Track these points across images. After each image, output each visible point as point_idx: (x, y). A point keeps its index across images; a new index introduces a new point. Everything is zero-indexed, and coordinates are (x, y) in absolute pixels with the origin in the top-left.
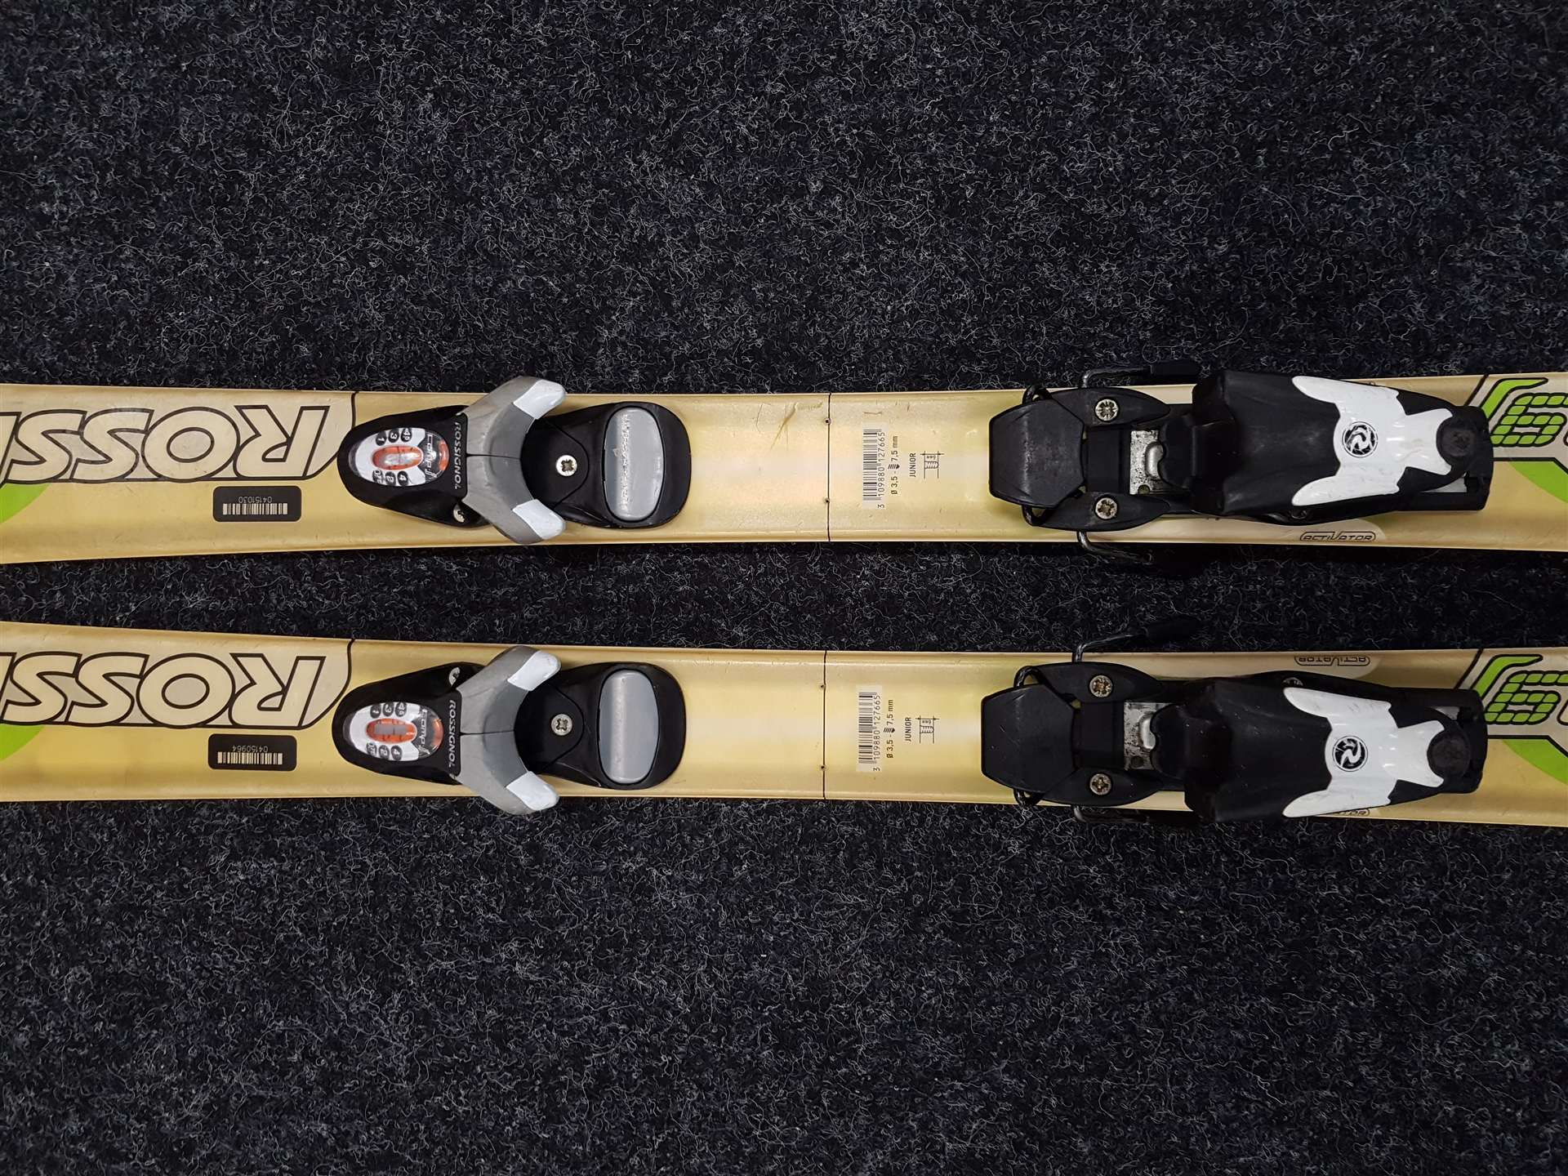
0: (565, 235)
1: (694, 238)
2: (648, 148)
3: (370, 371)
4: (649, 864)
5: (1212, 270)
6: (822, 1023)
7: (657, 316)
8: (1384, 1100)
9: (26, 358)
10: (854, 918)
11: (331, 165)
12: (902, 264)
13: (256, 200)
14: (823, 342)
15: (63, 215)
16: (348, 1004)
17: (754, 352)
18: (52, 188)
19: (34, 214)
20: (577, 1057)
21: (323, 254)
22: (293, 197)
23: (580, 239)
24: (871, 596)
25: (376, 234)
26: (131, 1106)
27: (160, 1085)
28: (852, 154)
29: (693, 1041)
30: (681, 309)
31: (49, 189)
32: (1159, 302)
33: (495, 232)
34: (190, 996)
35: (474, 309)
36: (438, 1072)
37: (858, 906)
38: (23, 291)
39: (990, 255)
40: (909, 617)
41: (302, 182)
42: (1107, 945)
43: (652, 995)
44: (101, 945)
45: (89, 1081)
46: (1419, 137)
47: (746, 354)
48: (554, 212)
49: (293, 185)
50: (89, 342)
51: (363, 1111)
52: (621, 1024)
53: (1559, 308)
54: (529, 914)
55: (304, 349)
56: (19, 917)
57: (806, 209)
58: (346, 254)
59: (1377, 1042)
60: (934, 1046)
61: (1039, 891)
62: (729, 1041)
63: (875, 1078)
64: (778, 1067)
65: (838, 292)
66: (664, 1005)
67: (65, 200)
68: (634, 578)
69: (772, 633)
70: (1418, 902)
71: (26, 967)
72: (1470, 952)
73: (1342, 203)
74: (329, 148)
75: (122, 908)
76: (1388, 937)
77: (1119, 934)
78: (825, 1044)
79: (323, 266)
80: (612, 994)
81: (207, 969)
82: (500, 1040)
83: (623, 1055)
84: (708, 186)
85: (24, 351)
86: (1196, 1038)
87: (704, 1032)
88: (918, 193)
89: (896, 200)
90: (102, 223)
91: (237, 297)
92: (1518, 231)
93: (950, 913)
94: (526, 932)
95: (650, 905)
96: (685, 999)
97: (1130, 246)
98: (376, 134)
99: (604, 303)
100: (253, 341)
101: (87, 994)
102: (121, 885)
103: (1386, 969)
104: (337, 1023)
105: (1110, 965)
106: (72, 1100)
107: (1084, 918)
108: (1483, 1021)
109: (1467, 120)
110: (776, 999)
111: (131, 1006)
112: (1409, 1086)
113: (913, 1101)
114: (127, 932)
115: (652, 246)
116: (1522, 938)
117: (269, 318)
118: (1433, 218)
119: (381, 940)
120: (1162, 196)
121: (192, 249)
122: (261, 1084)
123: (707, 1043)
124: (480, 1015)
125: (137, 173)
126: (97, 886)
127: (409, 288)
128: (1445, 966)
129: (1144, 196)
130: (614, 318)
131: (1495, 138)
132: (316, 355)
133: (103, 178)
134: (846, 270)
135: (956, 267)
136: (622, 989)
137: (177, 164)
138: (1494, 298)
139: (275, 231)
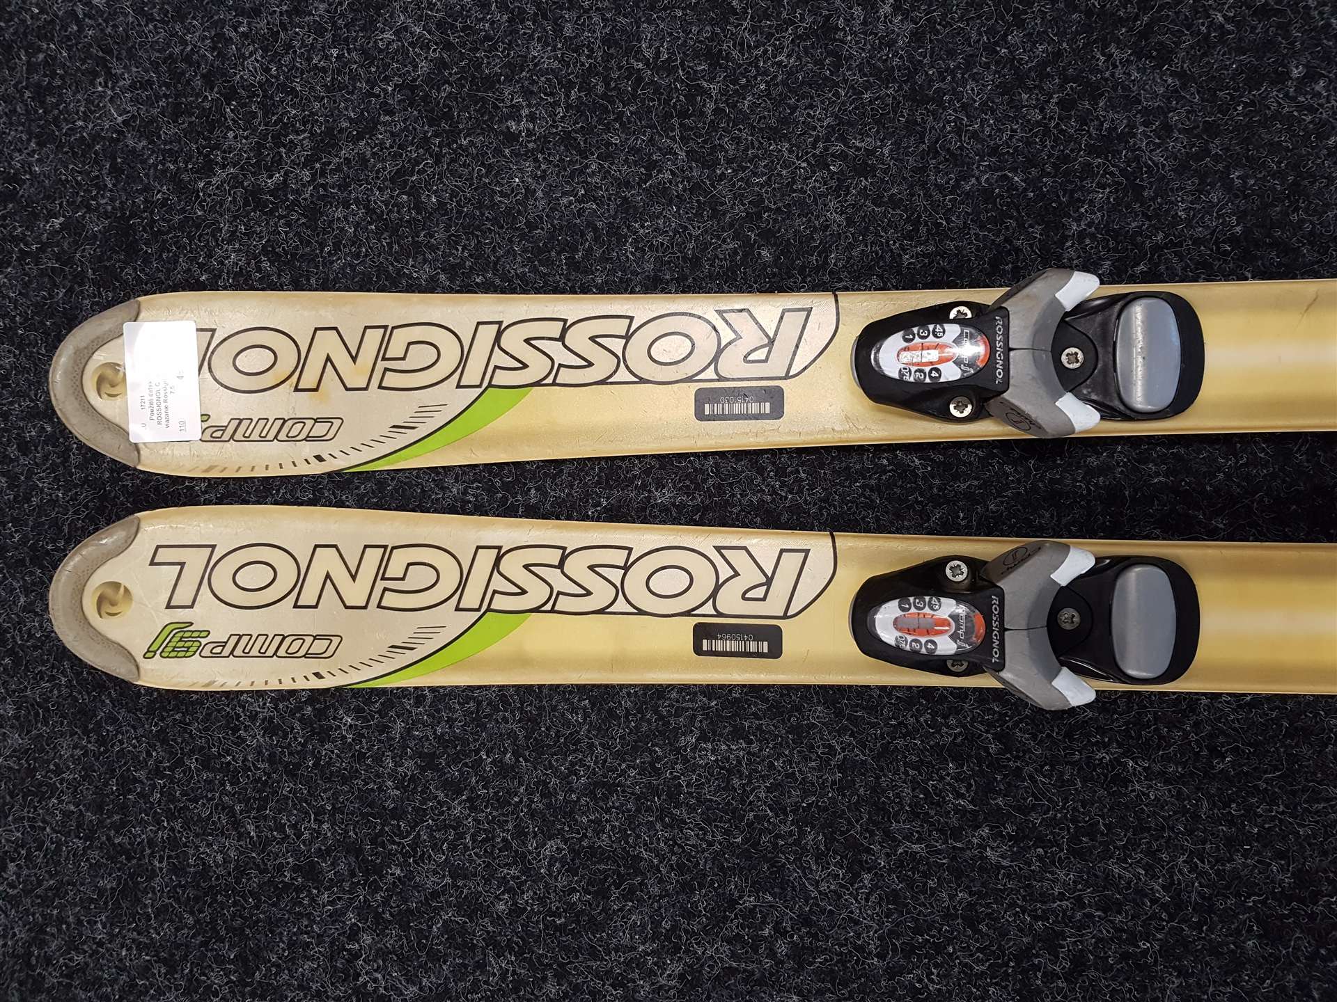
0: (1030, 130)
1: (1167, 129)
2: (1118, 41)
3: (831, 273)
4: (1124, 755)
6: (1311, 915)
7: (1128, 206)
9: (498, 270)
11: (790, 74)
13: (717, 111)
14: (1308, 227)
15: (530, 133)
16: (817, 882)
17: (1234, 240)
18: (518, 107)
19: (502, 133)
20: (1051, 941)
21: (784, 162)
22: (753, 106)
23: (1047, 132)
25: (837, 139)
26: (607, 972)
27: (632, 954)
29: (1172, 928)
31: (516, 108)
33: (958, 131)
34: (664, 871)
35: (936, 206)
36: (909, 950)
38: (493, 206)
41: (762, 91)
43: (1129, 883)
44: (577, 820)
45: (566, 948)
47: (1224, 242)
48: (1018, 108)
49: (754, 95)
50: (559, 253)
51: (833, 985)
52: (1097, 910)
54: (1000, 801)
55: (765, 253)
56: (498, 792)
57: (1286, 95)
58: (806, 160)
62: (1211, 930)
64: (1263, 957)
66: (1141, 893)
67: (532, 118)
68: (1104, 470)
69: (1255, 525)
71: (504, 840)
74: (789, 56)
75: (596, 784)
78: (1312, 936)
79: (784, 172)
80: (1087, 881)
81: (680, 846)
82: (972, 922)
83: (1099, 940)
84: (1181, 75)
85: (495, 263)
87: (1184, 920)
90: (567, 139)
91: (699, 207)
94: (996, 818)
95: (1126, 795)
96: (1164, 887)
98: (836, 40)
99: (1071, 197)
100: (715, 249)
101: (563, 866)
102: (596, 763)
104: (807, 901)
106: (551, 965)
110: (1261, 890)
111: (606, 879)
114: (602, 808)
115: (1123, 138)
117: (731, 225)
119: (850, 823)
121: (656, 161)
122: (733, 955)
123: (1188, 931)
124: (952, 897)
125: (600, 89)
126: (572, 764)
127: (870, 190)
130: (1083, 210)
132: (777, 259)
133: (567, 96)
136: (1097, 876)
137: (639, 80)
139: (737, 140)
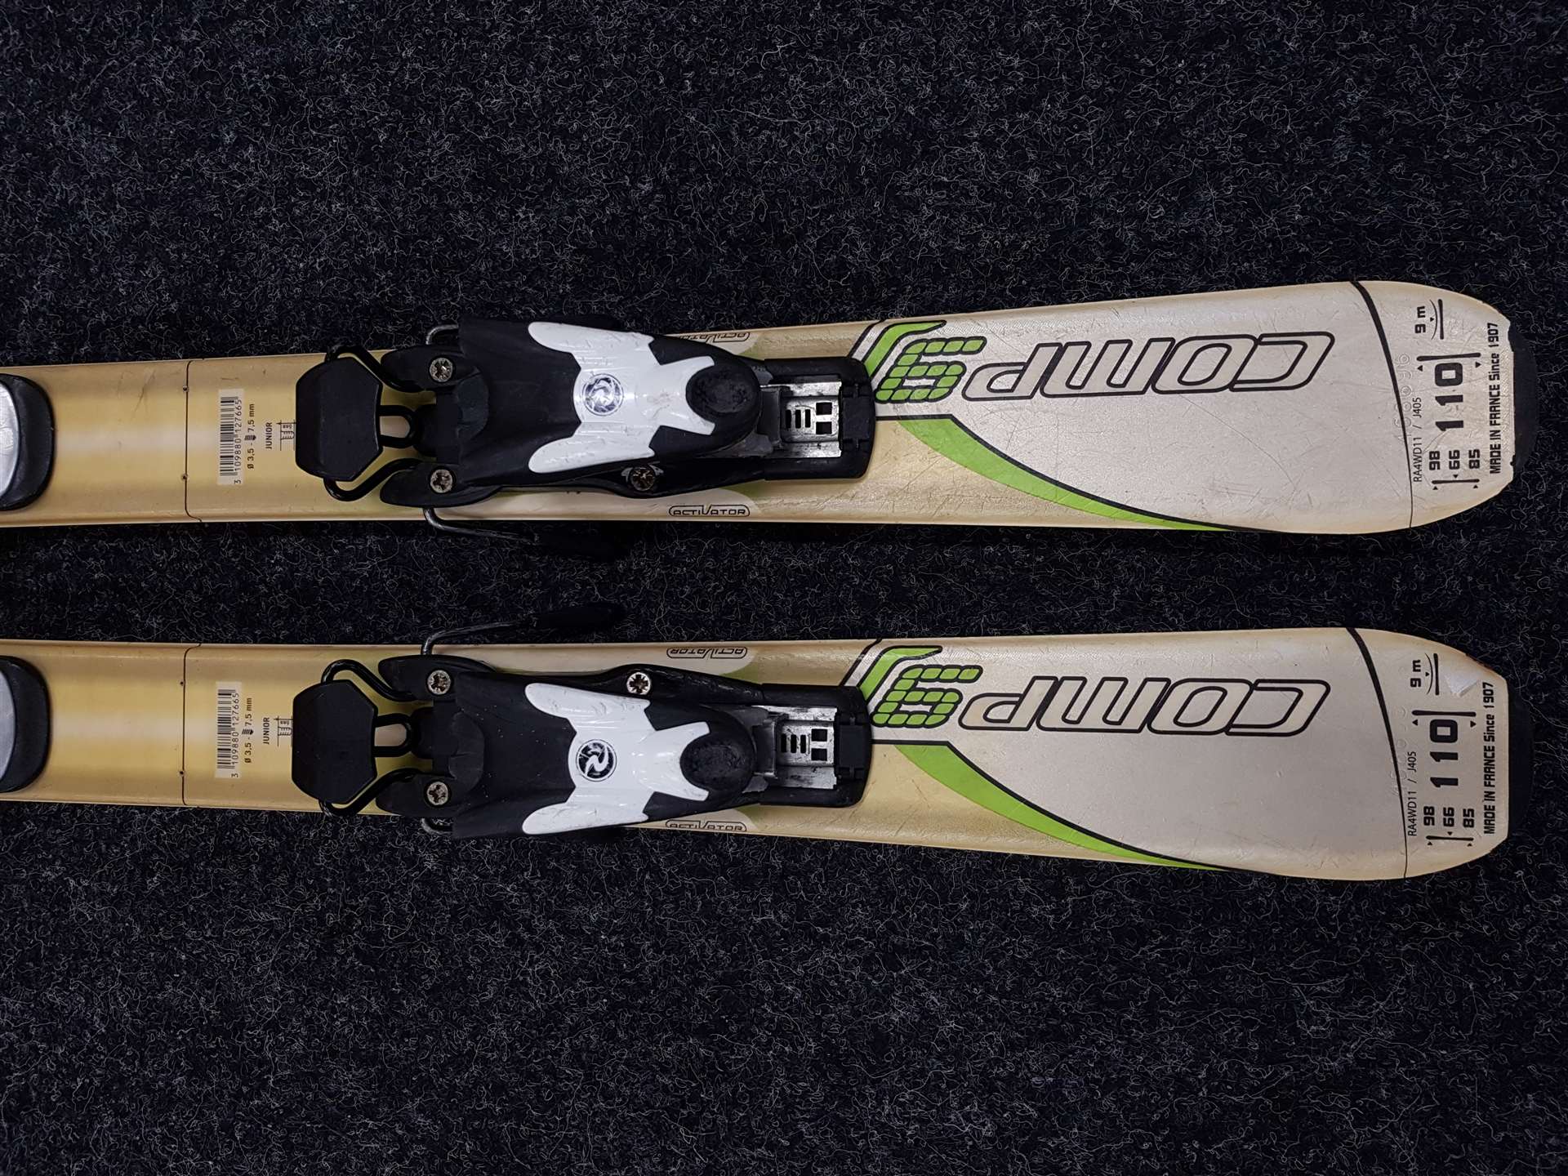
1: (112, 198)
2: (69, 107)
4: (66, 873)
5: (636, 213)
6: (235, 1050)
7: (76, 283)
8: (825, 1164)
10: (267, 936)
12: (315, 217)
14: (236, 303)
17: (168, 317)
24: (285, 583)
28: (264, 101)
29: (110, 1063)
30: (98, 275)
32: (581, 250)
37: (271, 924)
39: (405, 203)
40: (324, 606)
42: (525, 973)
43: (71, 1013)
46: (862, 47)
47: (159, 321)
52: (41, 1042)
53: (1024, 240)
57: (220, 163)
59: (818, 1094)
60: (348, 1080)
61: (455, 912)
62: (143, 1064)
63: (288, 1111)
64: (191, 1094)
65: (251, 250)
66: (82, 1023)
69: (184, 625)
70: (864, 933)
72: (923, 994)
73: (776, 129)
76: (829, 973)
77: (538, 960)
78: (239, 1073)
83: (43, 1076)
84: (126, 143)
86: (619, 1081)
87: (122, 1054)
88: (331, 139)
89: (309, 148)
92: (975, 150)
93: (364, 933)
95: (67, 916)
96: (103, 1019)
97: (549, 189)
99: (26, 272)
103: (826, 1011)
105: (527, 996)
107: (501, 943)
108: (939, 1076)
109: (918, 24)
110: (190, 1022)
112: (855, 1148)
113: (326, 1139)
115: (72, 210)
116: (982, 980)
118: (878, 141)
120: (581, 130)
123: (124, 1067)
128: (894, 1010)
129: (563, 132)
130: (35, 287)
131: (950, 43)
134: (260, 226)
135: (367, 218)
138: (948, 231)
